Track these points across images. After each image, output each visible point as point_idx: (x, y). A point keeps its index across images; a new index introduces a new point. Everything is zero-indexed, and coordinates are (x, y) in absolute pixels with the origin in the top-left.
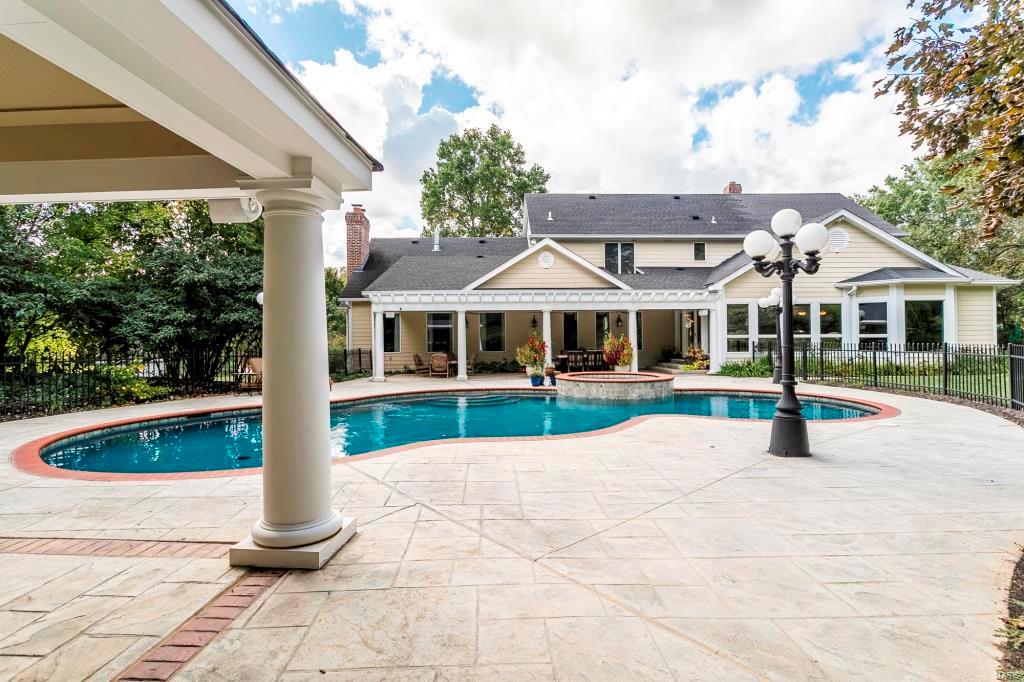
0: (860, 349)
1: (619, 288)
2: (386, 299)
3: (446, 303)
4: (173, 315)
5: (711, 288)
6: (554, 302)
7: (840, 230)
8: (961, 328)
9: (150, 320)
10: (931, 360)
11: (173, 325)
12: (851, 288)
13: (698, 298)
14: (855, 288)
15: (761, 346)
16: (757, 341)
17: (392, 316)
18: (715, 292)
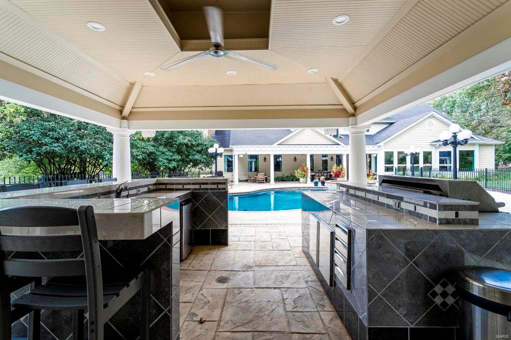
0: (440, 170)
1: (338, 144)
2: (239, 149)
3: (260, 151)
4: (174, 157)
5: (378, 145)
6: (312, 150)
7: (432, 120)
8: (481, 162)
9: (167, 159)
10: (469, 175)
11: (174, 161)
12: (436, 145)
13: (373, 149)
14: (438, 145)
15: (399, 169)
16: (397, 167)
17: (242, 156)
18: (380, 146)
